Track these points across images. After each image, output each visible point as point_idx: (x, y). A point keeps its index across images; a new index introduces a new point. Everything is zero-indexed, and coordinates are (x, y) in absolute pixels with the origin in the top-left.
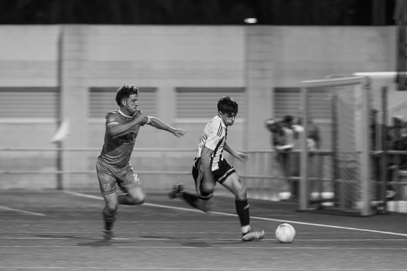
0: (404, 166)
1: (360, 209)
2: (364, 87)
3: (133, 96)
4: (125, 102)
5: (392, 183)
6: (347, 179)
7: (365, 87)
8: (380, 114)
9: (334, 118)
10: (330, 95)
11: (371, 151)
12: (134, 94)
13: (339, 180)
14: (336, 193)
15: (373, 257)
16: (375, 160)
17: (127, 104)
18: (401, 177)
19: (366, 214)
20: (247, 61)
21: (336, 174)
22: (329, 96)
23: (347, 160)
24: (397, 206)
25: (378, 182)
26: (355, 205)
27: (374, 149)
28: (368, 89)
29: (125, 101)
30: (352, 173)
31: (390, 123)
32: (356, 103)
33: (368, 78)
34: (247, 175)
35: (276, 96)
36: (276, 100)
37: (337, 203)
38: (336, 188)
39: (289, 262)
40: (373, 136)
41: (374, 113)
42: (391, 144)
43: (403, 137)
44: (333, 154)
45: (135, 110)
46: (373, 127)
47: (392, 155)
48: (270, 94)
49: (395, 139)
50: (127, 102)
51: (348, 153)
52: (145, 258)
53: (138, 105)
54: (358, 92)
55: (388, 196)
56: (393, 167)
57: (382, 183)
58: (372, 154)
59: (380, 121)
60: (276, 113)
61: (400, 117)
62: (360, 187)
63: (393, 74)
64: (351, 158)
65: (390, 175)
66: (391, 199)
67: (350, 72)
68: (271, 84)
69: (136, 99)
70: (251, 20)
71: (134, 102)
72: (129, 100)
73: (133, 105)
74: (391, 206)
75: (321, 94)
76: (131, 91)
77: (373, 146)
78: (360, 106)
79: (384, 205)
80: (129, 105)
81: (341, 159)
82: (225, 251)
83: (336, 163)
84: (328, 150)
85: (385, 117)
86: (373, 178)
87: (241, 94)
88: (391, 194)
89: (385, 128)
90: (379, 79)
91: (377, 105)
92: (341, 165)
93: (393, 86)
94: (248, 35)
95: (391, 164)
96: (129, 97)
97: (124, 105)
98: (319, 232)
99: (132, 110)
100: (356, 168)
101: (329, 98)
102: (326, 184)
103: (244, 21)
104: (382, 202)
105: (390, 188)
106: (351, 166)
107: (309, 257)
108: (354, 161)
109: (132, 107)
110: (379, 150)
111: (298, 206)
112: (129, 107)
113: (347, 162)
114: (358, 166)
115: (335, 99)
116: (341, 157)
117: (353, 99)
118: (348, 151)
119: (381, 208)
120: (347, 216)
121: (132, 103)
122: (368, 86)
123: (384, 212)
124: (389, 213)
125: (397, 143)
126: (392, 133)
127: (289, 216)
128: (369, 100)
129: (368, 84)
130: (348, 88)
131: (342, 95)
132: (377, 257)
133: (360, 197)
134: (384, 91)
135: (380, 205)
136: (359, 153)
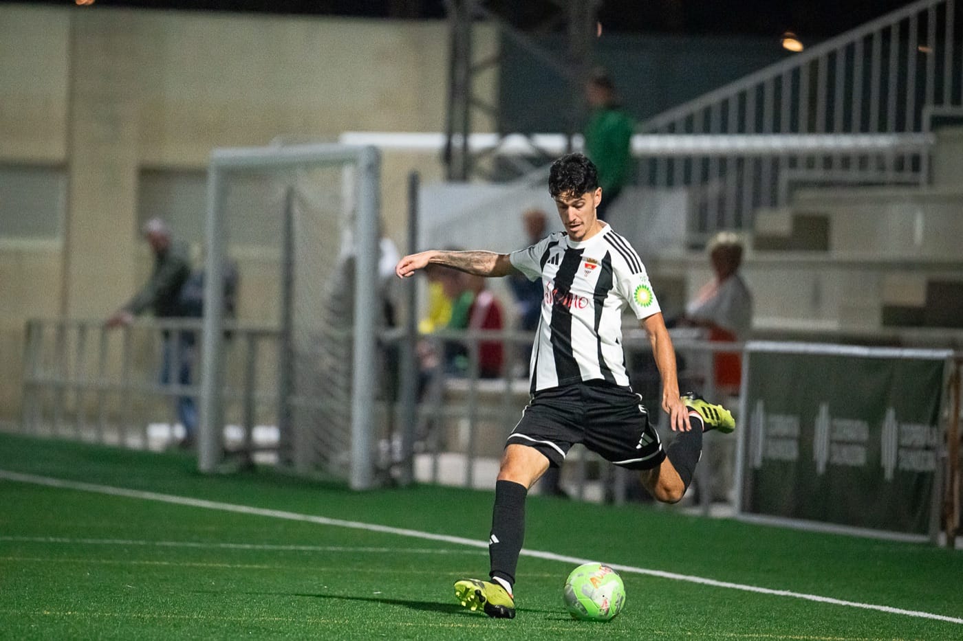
7: (369, 171)
9: (289, 246)
14: (286, 430)
19: (359, 484)
21: (288, 384)
24: (435, 469)
32: (345, 209)
37: (287, 456)
38: (285, 417)
44: (285, 335)
48: (129, 180)
54: (349, 182)
63: (434, 141)
67: (333, 134)
74: (423, 467)
79: (408, 464)
83: (289, 359)
90: (400, 155)
93: (435, 172)
102: (262, 410)
115: (290, 195)
122: (374, 167)
124: (414, 485)
129: (375, 162)
131: (310, 189)
134: (415, 182)
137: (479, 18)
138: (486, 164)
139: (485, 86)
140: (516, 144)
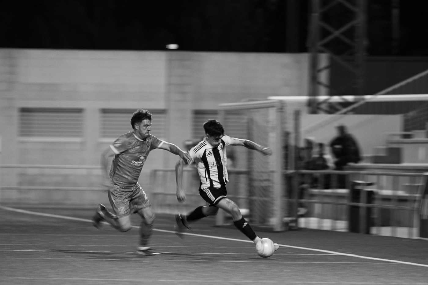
0: (315, 185)
1: (273, 225)
2: (278, 110)
3: (146, 121)
4: (138, 127)
5: (303, 201)
6: (261, 197)
7: (280, 110)
8: (292, 136)
10: (246, 117)
11: (284, 171)
12: (147, 119)
13: (254, 198)
14: (251, 210)
15: (284, 271)
16: (288, 179)
17: (140, 129)
18: (312, 195)
19: (279, 229)
20: (169, 84)
21: (251, 192)
22: (245, 119)
23: (261, 178)
24: (307, 223)
25: (291, 200)
26: (268, 221)
27: (287, 169)
28: (281, 112)
29: (138, 125)
30: (266, 191)
31: (302, 144)
32: (270, 125)
33: (282, 103)
34: (167, 192)
35: (196, 118)
36: (196, 122)
37: (252, 219)
38: (250, 205)
39: (206, 275)
40: (286, 157)
41: (286, 135)
42: (302, 163)
43: (314, 158)
44: (248, 173)
45: (147, 134)
46: (286, 147)
47: (303, 175)
48: (189, 115)
49: (306, 160)
50: (139, 127)
51: (263, 172)
52: (71, 269)
53: (150, 130)
54: (273, 114)
55: (299, 213)
56: (305, 186)
57: (294, 200)
58: (285, 173)
59: (292, 142)
60: (196, 133)
61: (312, 138)
62: (272, 204)
63: (304, 98)
64: (265, 177)
65: (302, 193)
66: (302, 216)
67: (265, 96)
68: (190, 106)
69: (148, 124)
70: (173, 46)
71: (147, 127)
72: (142, 125)
73: (145, 129)
74: (303, 222)
75: (237, 116)
76: (144, 116)
77: (286, 166)
78: (273, 128)
79: (296, 221)
80: (142, 129)
81: (256, 178)
82: (145, 264)
83: (251, 181)
84: (243, 169)
85: (297, 138)
86: (285, 196)
87: (162, 115)
88: (302, 211)
89: (298, 149)
90: (293, 103)
91: (290, 127)
92: (256, 184)
93: (305, 110)
94: (170, 60)
95: (303, 183)
96: (141, 122)
97: (137, 129)
98: (234, 246)
99: (145, 135)
100: (269, 186)
101: (245, 121)
102: (242, 201)
103: (165, 46)
104: (294, 218)
105: (301, 205)
106: (265, 184)
107: (225, 269)
108: (268, 180)
109: (144, 132)
110: (291, 169)
111: (215, 222)
112: (141, 131)
113: (261, 181)
114: (271, 184)
115: (251, 121)
116: (255, 176)
117: (268, 122)
118: (263, 170)
119: (293, 224)
120: (261, 231)
121: (144, 128)
122: (281, 109)
123: (296, 228)
124: (301, 229)
125: (308, 163)
126: (304, 154)
127: (207, 231)
128: (283, 122)
129: (281, 107)
130: (263, 111)
131: (258, 117)
132: (289, 271)
133: (273, 214)
134: (297, 114)
135: (292, 221)
136: (273, 172)
137: (322, 52)
138: (324, 106)
139: (324, 77)
140: (336, 99)
